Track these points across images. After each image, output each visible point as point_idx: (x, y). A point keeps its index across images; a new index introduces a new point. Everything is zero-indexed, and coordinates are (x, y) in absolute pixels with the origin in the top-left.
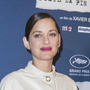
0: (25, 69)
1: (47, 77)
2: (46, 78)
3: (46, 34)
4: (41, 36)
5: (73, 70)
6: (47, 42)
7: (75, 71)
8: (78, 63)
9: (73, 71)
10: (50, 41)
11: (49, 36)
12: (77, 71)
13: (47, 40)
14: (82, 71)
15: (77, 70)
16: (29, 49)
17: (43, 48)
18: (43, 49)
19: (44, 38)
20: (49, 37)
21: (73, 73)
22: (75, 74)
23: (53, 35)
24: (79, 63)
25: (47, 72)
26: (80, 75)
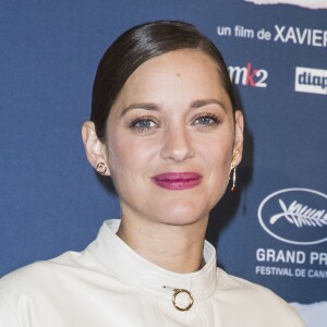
0: (86, 251)
1: (177, 292)
2: (175, 295)
3: (176, 119)
4: (158, 126)
5: (270, 254)
6: (180, 152)
7: (281, 256)
8: (294, 224)
9: (273, 256)
10: (194, 145)
11: (193, 124)
12: (291, 257)
13: (180, 141)
14: (312, 259)
15: (288, 253)
16: (108, 173)
17: (165, 174)
18: (163, 181)
19: (168, 133)
20: (189, 127)
21: (270, 264)
22: (278, 270)
23: (211, 121)
24: (298, 223)
25: (182, 269)
26: (301, 273)
